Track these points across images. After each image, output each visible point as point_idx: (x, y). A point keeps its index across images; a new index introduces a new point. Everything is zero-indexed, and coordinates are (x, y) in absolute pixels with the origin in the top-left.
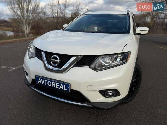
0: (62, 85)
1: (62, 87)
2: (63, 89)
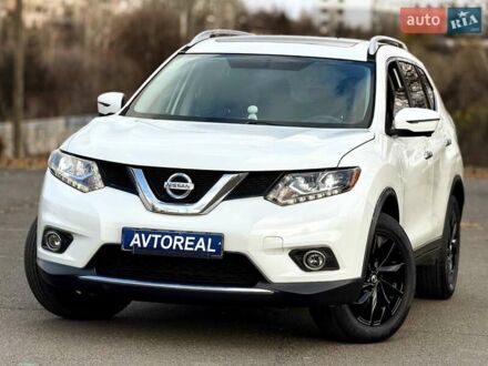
1: (201, 244)
2: (204, 250)
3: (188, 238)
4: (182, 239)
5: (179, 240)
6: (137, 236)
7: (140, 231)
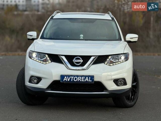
0: (87, 78)
1: (87, 79)
2: (88, 81)
3: (83, 77)
4: (81, 78)
5: (80, 78)
6: (66, 77)
7: (67, 76)
